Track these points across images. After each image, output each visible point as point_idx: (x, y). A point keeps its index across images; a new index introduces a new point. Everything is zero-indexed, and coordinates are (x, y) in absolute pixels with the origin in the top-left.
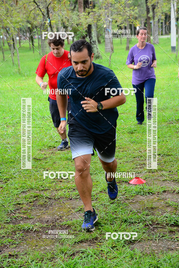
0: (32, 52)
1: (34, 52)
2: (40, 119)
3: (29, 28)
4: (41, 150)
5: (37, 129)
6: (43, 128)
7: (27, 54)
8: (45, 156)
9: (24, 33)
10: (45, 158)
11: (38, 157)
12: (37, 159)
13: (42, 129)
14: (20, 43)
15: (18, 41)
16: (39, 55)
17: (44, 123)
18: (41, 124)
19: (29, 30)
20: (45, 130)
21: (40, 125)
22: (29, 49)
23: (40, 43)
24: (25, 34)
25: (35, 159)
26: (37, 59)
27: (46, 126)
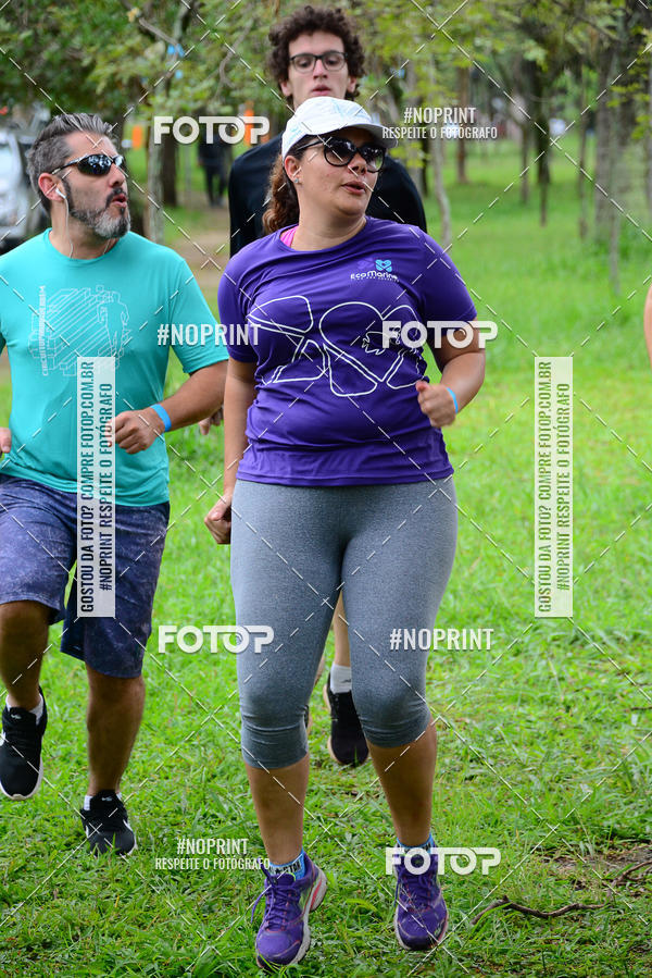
0: (536, 216)
1: (543, 220)
2: (554, 650)
3: (531, 67)
4: (550, 850)
5: (535, 712)
6: (575, 710)
7: (499, 226)
8: (579, 898)
9: (491, 98)
10: (579, 911)
11: (531, 897)
12: (525, 912)
13: (562, 712)
14: (462, 156)
15: (452, 148)
16: (576, 241)
17: (582, 675)
18: (561, 679)
19: (525, 80)
20: (581, 721)
21: (554, 687)
22: (517, 197)
23: (591, 164)
24: (498, 104)
25: (514, 907)
26: (564, 265)
27: (591, 694)
